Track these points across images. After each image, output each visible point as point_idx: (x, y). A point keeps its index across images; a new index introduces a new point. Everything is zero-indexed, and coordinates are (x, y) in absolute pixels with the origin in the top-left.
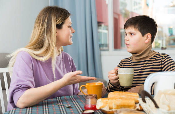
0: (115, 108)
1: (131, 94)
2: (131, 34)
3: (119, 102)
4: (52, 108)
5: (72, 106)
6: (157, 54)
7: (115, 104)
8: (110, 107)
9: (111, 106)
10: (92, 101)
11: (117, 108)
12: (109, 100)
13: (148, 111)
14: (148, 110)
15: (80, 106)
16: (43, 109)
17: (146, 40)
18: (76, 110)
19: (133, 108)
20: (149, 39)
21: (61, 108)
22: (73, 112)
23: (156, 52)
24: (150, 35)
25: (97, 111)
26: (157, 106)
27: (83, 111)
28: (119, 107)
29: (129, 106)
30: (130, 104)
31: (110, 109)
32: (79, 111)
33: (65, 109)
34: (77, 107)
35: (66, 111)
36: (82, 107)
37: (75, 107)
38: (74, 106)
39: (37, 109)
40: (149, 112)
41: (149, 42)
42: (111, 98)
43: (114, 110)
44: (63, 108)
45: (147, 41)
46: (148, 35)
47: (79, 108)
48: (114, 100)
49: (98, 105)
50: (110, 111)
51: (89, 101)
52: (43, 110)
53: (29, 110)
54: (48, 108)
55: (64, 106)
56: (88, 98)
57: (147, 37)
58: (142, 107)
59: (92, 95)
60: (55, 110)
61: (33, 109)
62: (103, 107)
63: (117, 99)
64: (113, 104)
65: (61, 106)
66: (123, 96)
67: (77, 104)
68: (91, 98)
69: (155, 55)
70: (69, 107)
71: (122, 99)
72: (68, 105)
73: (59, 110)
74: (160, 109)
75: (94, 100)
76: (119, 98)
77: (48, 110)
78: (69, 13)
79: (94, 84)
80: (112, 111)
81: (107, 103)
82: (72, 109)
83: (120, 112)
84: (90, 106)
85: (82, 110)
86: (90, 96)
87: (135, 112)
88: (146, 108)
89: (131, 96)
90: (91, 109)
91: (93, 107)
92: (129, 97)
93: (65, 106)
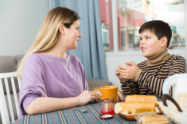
0: (135, 113)
1: (148, 97)
2: (147, 38)
3: (139, 106)
4: (68, 114)
5: (88, 111)
6: (171, 57)
7: (135, 108)
8: (129, 112)
9: (130, 110)
10: (109, 105)
11: (137, 112)
12: (127, 104)
13: (169, 115)
14: (169, 113)
15: (96, 111)
16: (58, 114)
17: (162, 43)
18: (93, 115)
19: (153, 111)
20: (165, 42)
21: (76, 113)
22: (90, 116)
23: (171, 55)
24: (166, 39)
25: (115, 115)
26: (180, 110)
27: (101, 116)
28: (139, 111)
29: (149, 110)
30: (150, 108)
31: (129, 113)
32: (96, 116)
33: (81, 114)
34: (93, 112)
35: (82, 116)
36: (98, 111)
37: (91, 112)
38: (89, 111)
39: (52, 115)
40: (171, 115)
41: (165, 45)
42: (129, 102)
43: (133, 114)
44: (79, 113)
45: (163, 45)
46: (164, 39)
47: (95, 112)
48: (133, 104)
49: (117, 110)
50: (129, 116)
51: (106, 105)
52: (59, 116)
53: (44, 116)
54: (63, 114)
55: (79, 110)
56: (105, 102)
57: (163, 40)
58: (163, 111)
59: (108, 99)
60: (71, 116)
61: (48, 115)
62: (122, 111)
63: (135, 102)
64: (133, 108)
65: (76, 110)
66: (141, 100)
67: (92, 108)
68: (108, 102)
69: (170, 57)
70: (85, 112)
71: (140, 102)
72: (83, 110)
73: (75, 115)
74: (183, 112)
75: (111, 104)
76: (138, 102)
77: (64, 115)
78: (79, 16)
79: (108, 87)
80: (132, 115)
81: (126, 107)
82: (88, 114)
83: (141, 116)
84: (107, 111)
85: (99, 115)
86: (107, 100)
87: (156, 116)
88: (167, 112)
89: (149, 99)
90: (109, 113)
91: (111, 111)
92: (148, 100)
93: (81, 111)
